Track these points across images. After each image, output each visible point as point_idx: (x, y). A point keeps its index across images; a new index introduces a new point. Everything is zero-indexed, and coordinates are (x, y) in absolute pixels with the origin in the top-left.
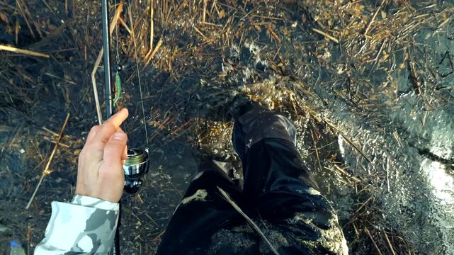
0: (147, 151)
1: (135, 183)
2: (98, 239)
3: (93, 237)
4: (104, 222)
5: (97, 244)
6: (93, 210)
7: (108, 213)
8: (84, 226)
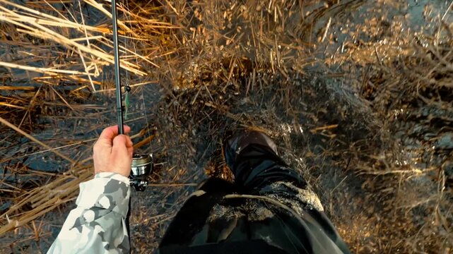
0: (151, 155)
1: (142, 183)
2: (113, 201)
3: (110, 198)
4: (117, 190)
5: (113, 204)
6: (109, 180)
7: (120, 183)
8: (103, 190)
